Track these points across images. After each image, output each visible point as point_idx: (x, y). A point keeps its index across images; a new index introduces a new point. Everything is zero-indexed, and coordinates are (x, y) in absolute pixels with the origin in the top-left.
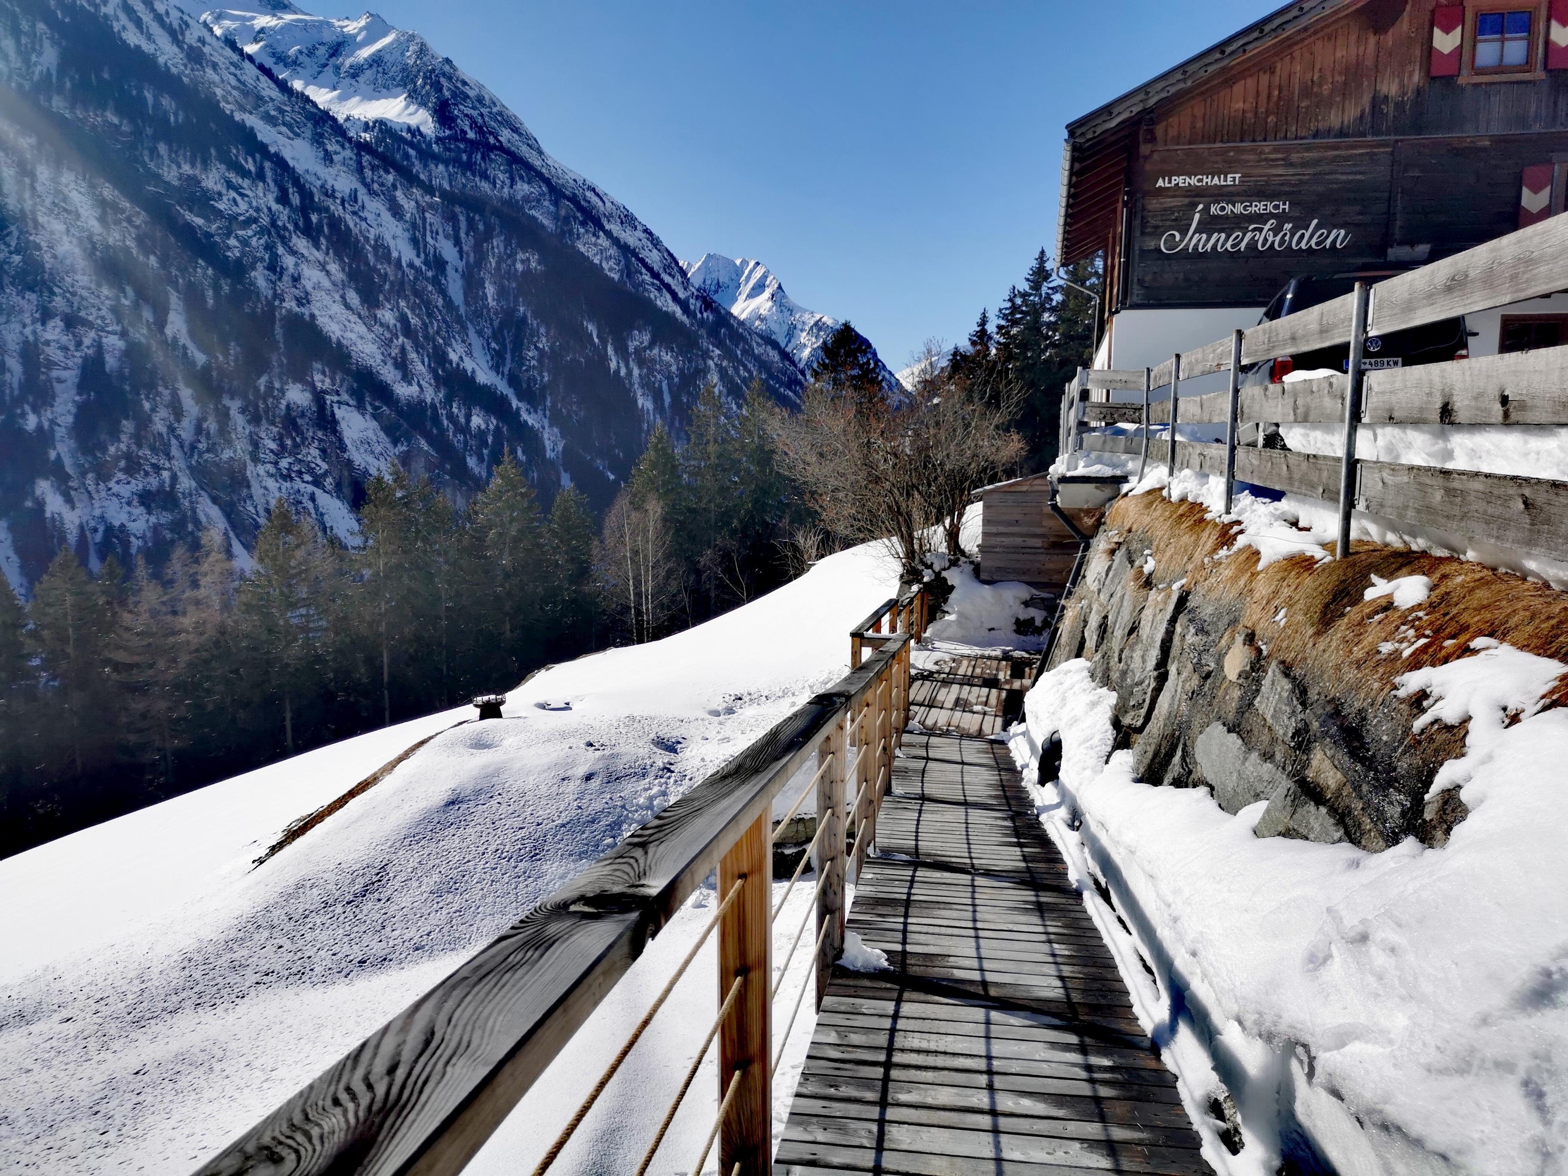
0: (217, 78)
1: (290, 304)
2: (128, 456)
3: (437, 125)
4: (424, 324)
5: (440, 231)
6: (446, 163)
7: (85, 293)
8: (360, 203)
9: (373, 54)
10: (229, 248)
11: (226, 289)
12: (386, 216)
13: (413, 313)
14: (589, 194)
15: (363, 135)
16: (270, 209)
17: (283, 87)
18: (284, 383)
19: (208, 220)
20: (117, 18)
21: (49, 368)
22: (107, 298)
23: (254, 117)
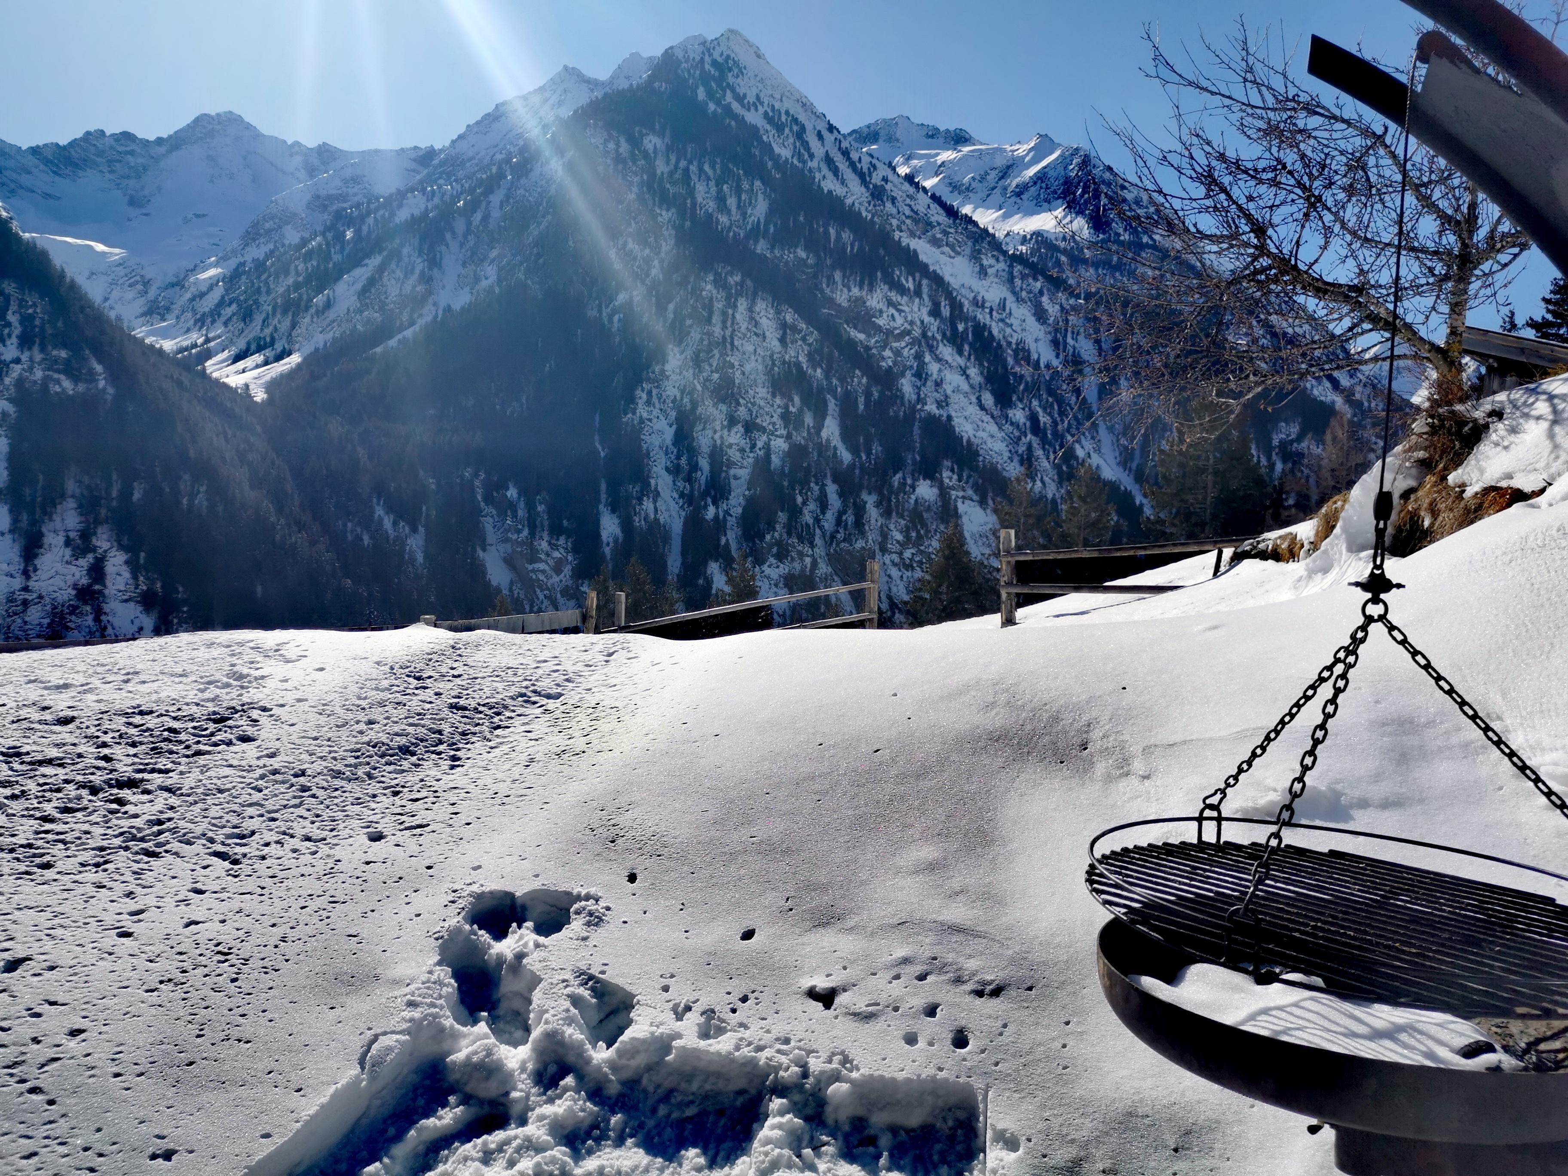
0: (894, 211)
1: (931, 408)
2: (779, 543)
3: (1092, 231)
4: (1055, 423)
5: (1081, 331)
6: (1096, 265)
7: (762, 403)
8: (1007, 311)
9: (1038, 172)
10: (883, 358)
11: (876, 395)
12: (1031, 321)
13: (1044, 409)
15: (1020, 248)
16: (922, 322)
17: (951, 212)
18: (915, 480)
19: (869, 336)
20: (820, 170)
21: (729, 467)
22: (779, 407)
23: (921, 242)
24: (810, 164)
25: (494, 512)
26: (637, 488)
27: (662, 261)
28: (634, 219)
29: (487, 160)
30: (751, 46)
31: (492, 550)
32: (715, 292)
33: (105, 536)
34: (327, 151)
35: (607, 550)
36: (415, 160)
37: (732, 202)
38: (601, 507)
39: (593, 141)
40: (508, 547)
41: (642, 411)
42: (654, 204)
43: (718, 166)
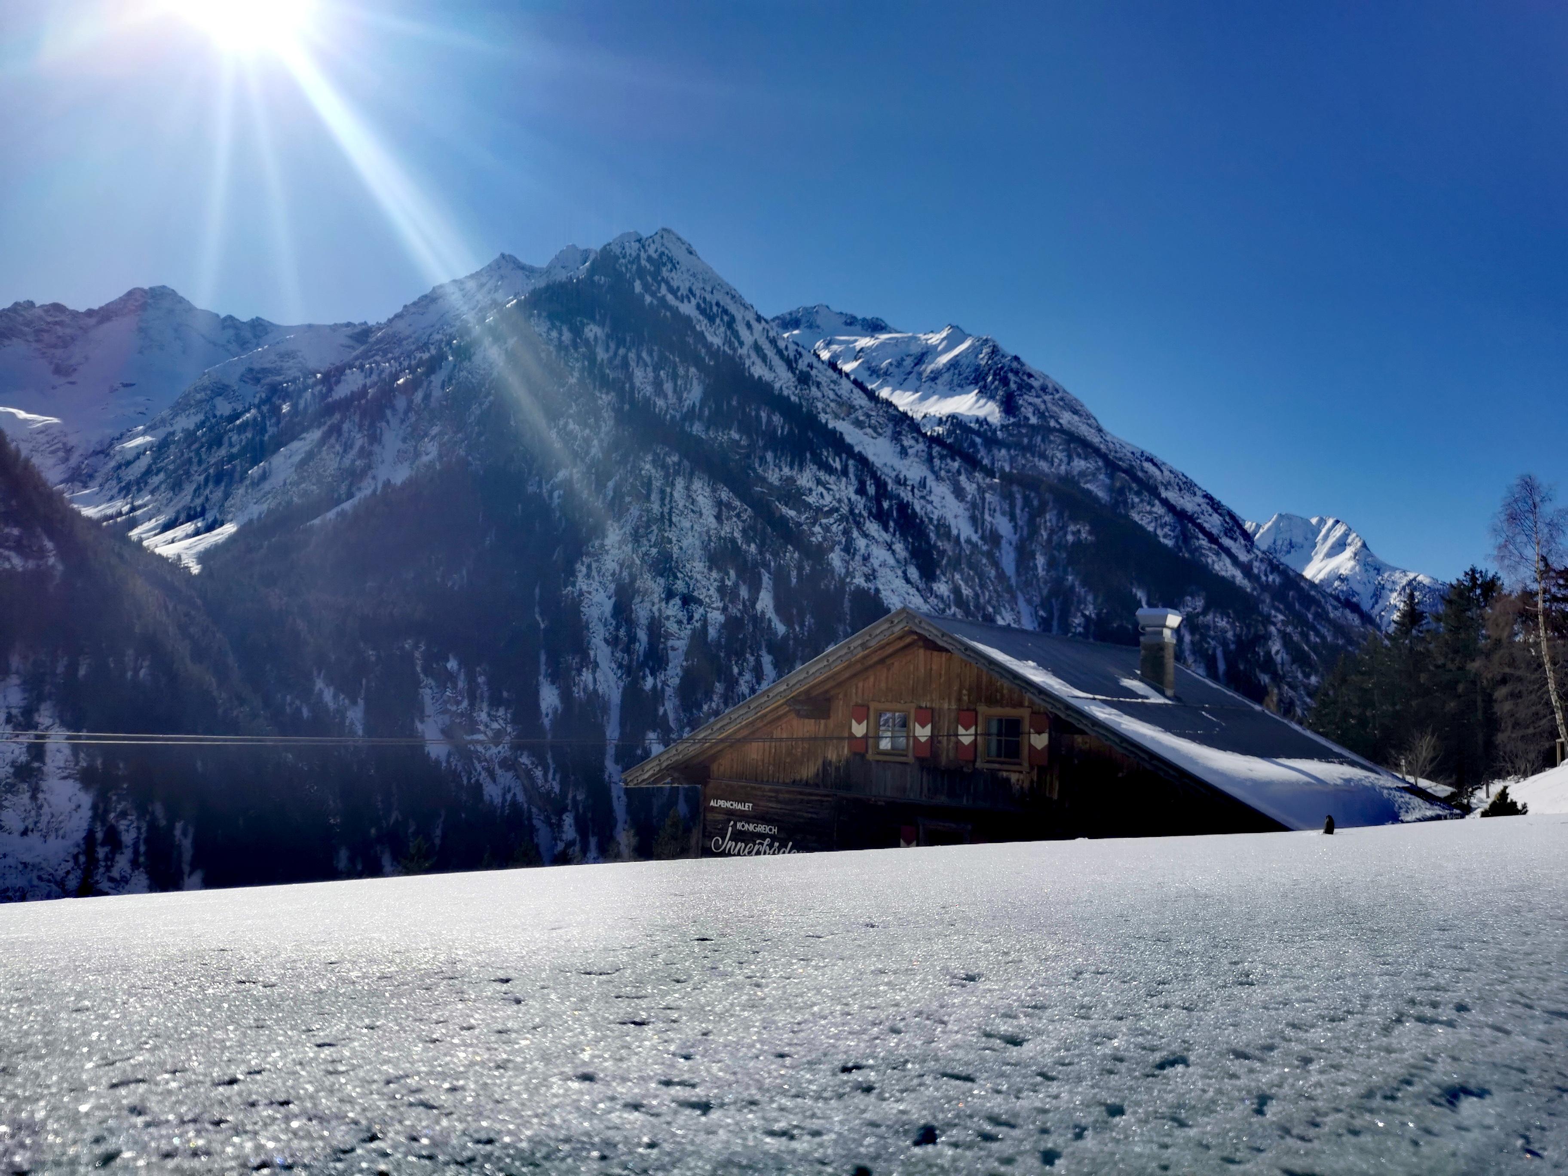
0: (819, 394)
1: (859, 581)
3: (1003, 415)
4: (977, 595)
5: (998, 508)
6: (1008, 447)
7: (699, 577)
8: (928, 488)
9: (951, 360)
10: (813, 534)
11: (807, 569)
12: (950, 499)
13: (966, 583)
14: (1147, 465)
15: (936, 428)
16: (849, 500)
17: (872, 396)
19: (799, 512)
20: (749, 356)
21: (667, 639)
22: (715, 580)
23: (845, 423)
24: (740, 351)
25: (433, 684)
26: (577, 660)
27: (601, 441)
28: (575, 401)
29: (424, 338)
30: (683, 243)
31: (429, 721)
32: (653, 471)
33: (48, 713)
34: (261, 325)
35: (546, 722)
36: (351, 337)
37: (668, 387)
38: (541, 678)
39: (537, 329)
40: (446, 718)
41: (582, 584)
42: (595, 387)
43: (655, 354)
